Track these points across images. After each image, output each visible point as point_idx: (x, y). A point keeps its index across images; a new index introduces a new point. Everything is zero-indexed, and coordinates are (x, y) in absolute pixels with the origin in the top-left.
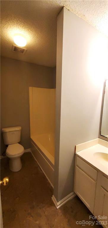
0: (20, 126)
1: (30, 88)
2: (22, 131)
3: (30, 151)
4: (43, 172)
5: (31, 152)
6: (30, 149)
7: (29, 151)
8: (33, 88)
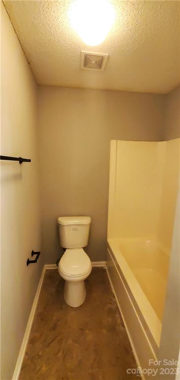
0: (89, 216)
1: (113, 143)
2: (91, 226)
3: (105, 265)
4: (125, 329)
5: (106, 268)
6: (104, 262)
7: (103, 266)
8: (118, 141)
